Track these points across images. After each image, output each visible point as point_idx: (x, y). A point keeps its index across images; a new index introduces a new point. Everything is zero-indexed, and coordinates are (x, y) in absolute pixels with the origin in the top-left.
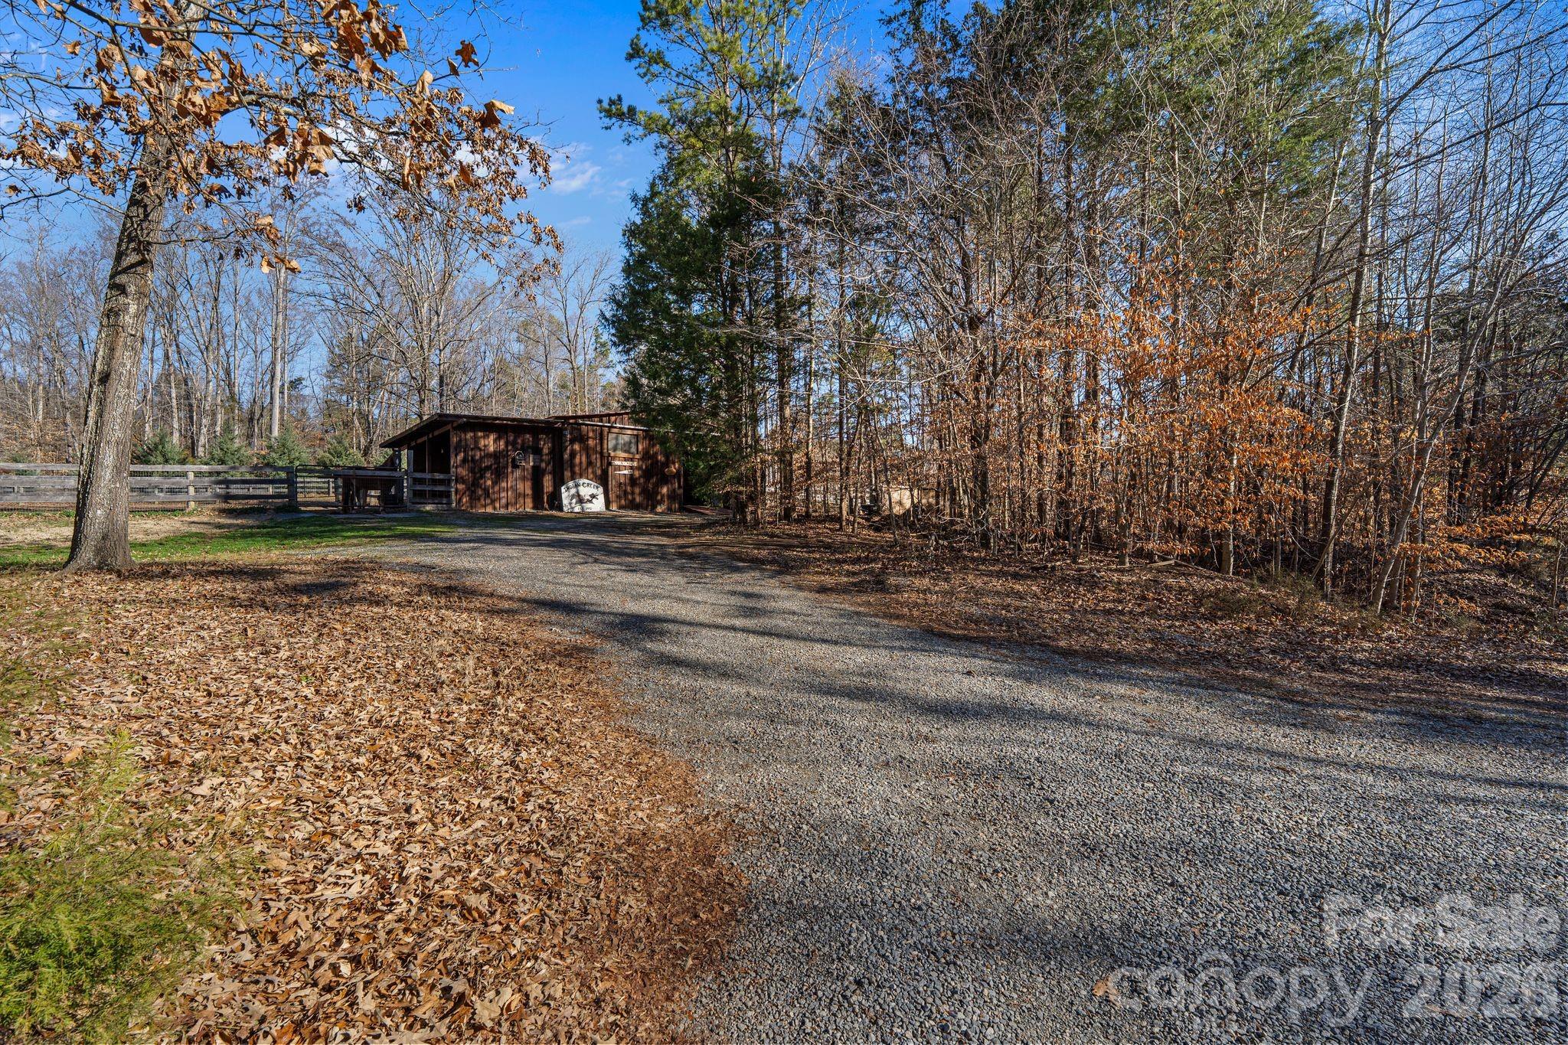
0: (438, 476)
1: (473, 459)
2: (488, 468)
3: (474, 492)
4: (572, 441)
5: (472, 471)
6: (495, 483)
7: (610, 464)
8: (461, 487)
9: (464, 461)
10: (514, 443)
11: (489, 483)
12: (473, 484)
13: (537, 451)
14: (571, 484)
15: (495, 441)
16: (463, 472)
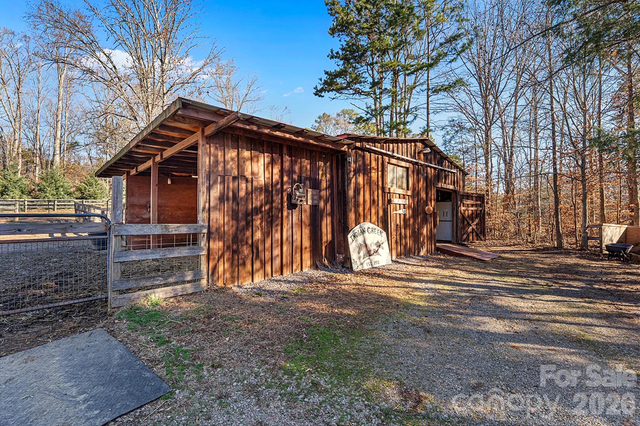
0: (176, 229)
1: (235, 197)
2: (257, 210)
3: (235, 252)
4: (356, 172)
5: (235, 215)
6: (267, 234)
7: (390, 202)
8: (217, 245)
9: (222, 198)
10: (291, 172)
11: (258, 235)
12: (235, 239)
13: (316, 185)
14: (357, 229)
15: (266, 167)
16: (218, 218)
